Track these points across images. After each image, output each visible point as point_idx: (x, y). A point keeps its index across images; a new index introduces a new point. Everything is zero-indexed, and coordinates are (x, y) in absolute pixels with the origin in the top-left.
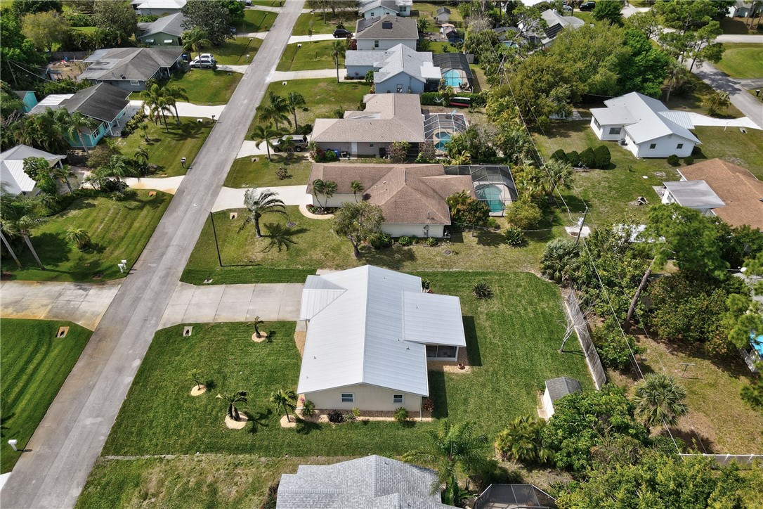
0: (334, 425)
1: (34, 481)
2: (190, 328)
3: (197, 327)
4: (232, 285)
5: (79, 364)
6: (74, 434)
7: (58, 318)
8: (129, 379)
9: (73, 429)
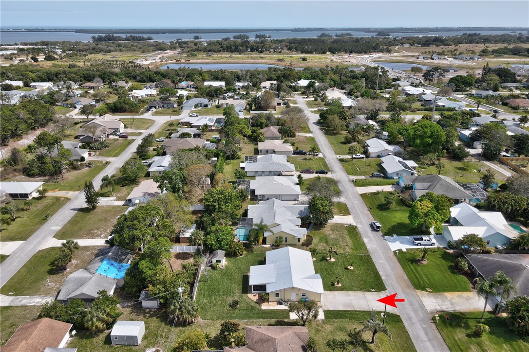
8: (381, 273)
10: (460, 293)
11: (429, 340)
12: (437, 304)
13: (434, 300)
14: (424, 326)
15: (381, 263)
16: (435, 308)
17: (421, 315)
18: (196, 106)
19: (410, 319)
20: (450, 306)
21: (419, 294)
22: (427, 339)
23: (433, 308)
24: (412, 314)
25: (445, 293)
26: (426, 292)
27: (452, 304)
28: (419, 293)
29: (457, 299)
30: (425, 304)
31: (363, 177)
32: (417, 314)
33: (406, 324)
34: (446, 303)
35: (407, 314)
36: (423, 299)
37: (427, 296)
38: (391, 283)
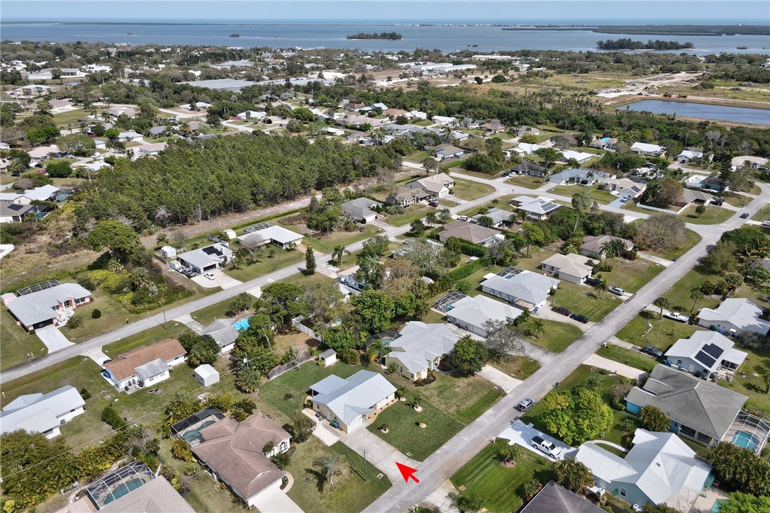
2: (408, 454)
3: (405, 453)
9: (473, 439)
18: (572, 180)
21: (444, 484)
31: (629, 346)
36: (438, 491)
38: (437, 460)
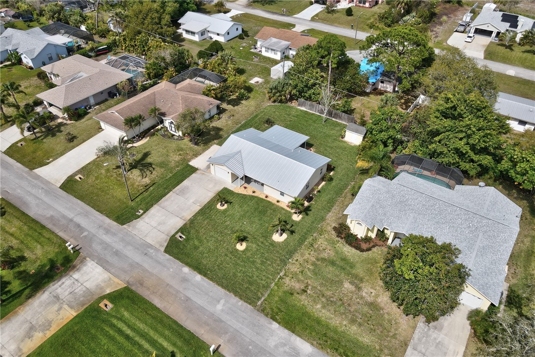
0: (313, 202)
1: (250, 347)
2: (180, 234)
3: (182, 230)
4: (160, 202)
5: (157, 302)
6: (224, 317)
7: (86, 304)
8: (198, 277)
9: (220, 317)
10: (49, 334)
11: (71, 220)
12: (81, 280)
13: (88, 285)
14: (85, 234)
15: (219, 302)
16: (82, 272)
17: (97, 247)
19: (107, 231)
20: (59, 291)
21: (116, 280)
22: (75, 220)
23: (85, 268)
24: (107, 238)
25: (75, 314)
26: (108, 291)
27: (57, 298)
28: (118, 284)
29: (50, 317)
30: (99, 269)
32: (102, 243)
33: (108, 221)
34: (67, 293)
35: (114, 234)
36: (106, 275)
37: (103, 285)
38: (168, 269)
